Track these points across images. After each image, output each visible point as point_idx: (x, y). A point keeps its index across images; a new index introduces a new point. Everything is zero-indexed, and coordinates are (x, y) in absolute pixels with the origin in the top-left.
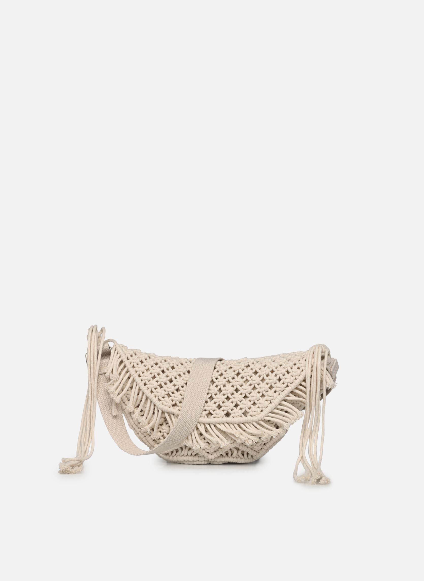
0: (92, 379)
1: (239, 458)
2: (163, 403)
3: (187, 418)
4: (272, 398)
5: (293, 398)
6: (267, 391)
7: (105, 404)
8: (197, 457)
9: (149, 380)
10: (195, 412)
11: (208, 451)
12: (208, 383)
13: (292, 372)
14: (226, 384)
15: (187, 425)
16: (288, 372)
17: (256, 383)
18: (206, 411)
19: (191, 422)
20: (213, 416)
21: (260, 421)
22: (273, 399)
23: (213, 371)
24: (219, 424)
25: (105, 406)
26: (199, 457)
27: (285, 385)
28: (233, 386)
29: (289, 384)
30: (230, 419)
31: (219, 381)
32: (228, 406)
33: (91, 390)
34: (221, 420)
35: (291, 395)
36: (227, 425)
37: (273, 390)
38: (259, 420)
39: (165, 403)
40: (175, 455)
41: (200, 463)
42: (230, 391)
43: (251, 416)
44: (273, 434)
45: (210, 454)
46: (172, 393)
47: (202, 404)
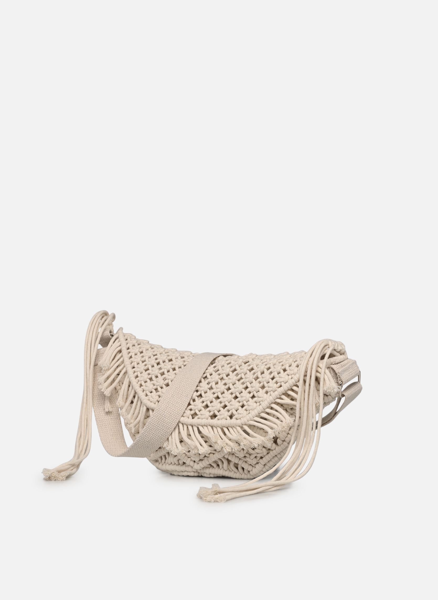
0: (88, 369)
1: (233, 472)
2: (150, 399)
3: (164, 415)
4: (261, 399)
5: (287, 401)
6: (259, 391)
7: (98, 398)
8: (184, 467)
9: (141, 372)
10: (175, 410)
11: (194, 459)
12: (198, 379)
13: (289, 370)
14: (218, 381)
15: (164, 424)
16: (285, 370)
17: (248, 381)
18: (192, 411)
19: (168, 421)
20: (197, 416)
21: (244, 425)
22: (262, 401)
23: (209, 366)
24: (202, 426)
25: (98, 400)
26: (186, 466)
27: (279, 384)
28: (225, 384)
29: (283, 384)
30: (215, 421)
31: (212, 377)
32: (216, 405)
33: (87, 381)
34: (204, 421)
35: (283, 397)
36: (210, 428)
37: (265, 390)
38: (242, 425)
39: (151, 399)
40: (165, 462)
41: (189, 474)
42: (220, 390)
43: (237, 419)
44: (255, 441)
45: (196, 462)
46: (160, 388)
47: (186, 401)
